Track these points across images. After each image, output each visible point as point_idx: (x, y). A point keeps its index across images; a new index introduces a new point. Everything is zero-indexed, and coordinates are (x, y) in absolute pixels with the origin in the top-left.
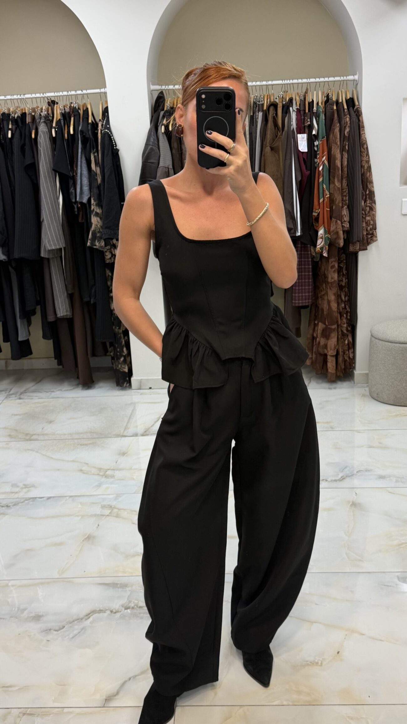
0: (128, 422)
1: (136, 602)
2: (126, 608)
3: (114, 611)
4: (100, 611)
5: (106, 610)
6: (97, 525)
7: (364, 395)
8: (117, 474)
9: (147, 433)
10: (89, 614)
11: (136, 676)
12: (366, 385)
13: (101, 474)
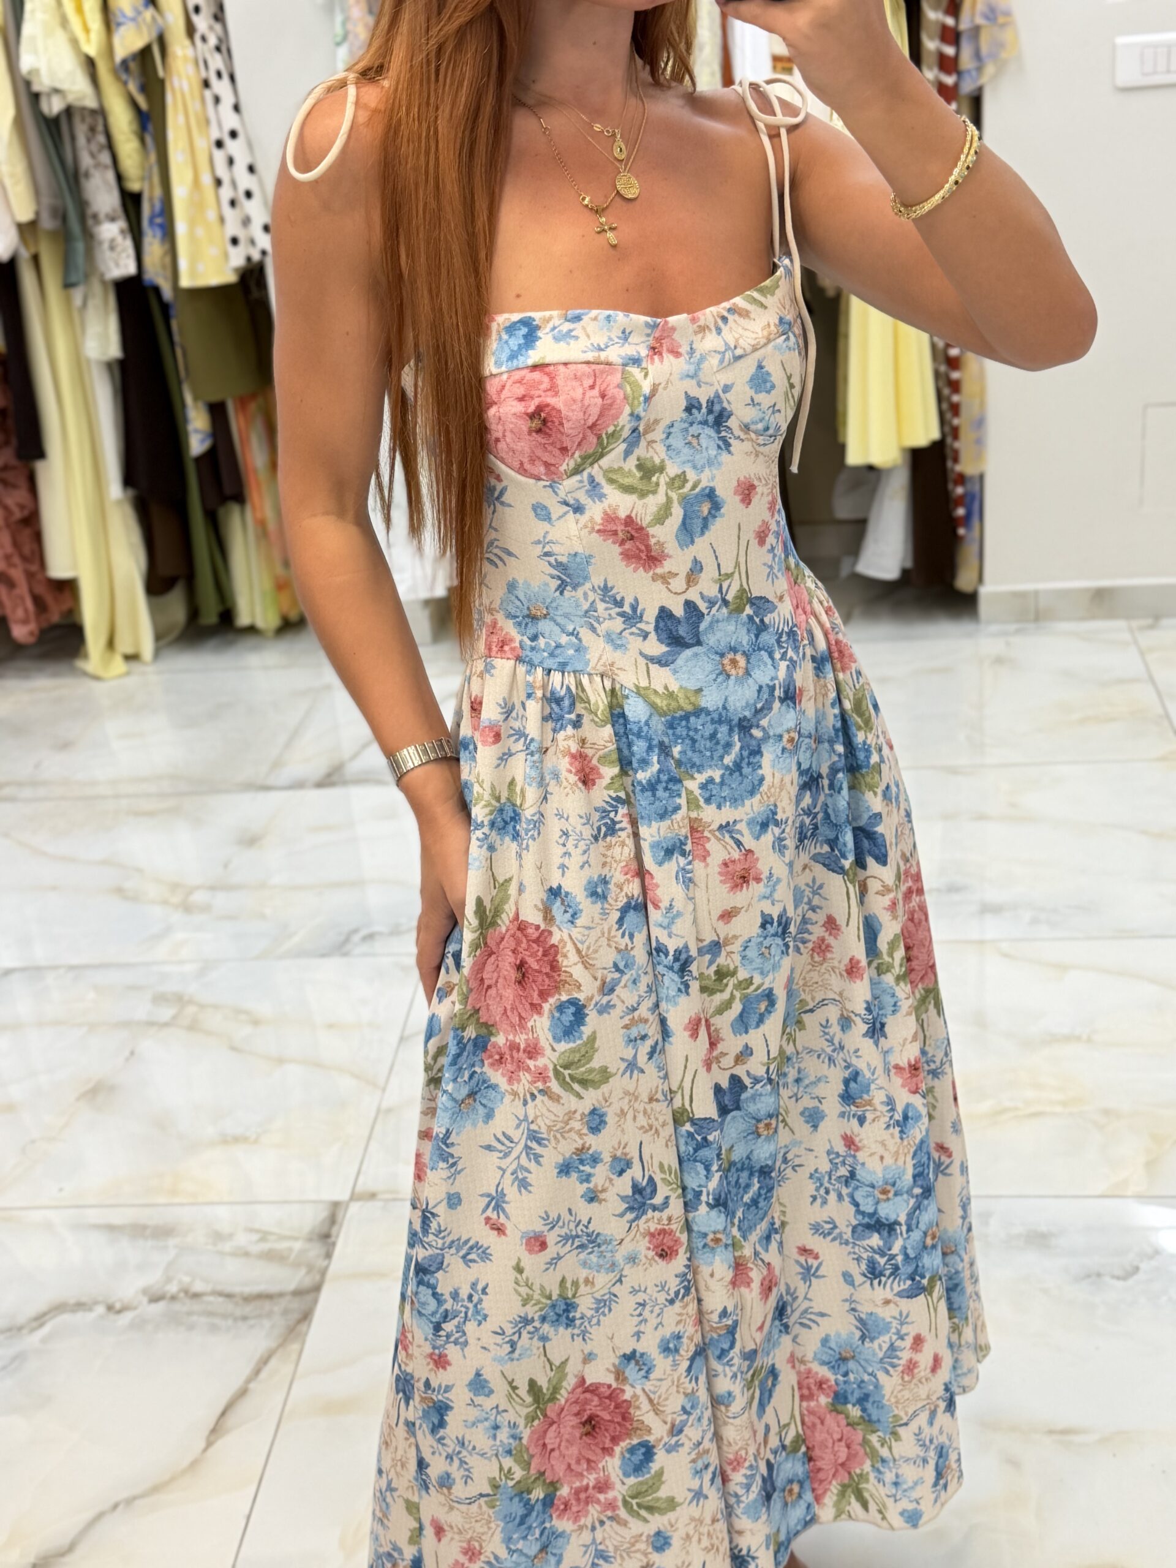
0: (288, 745)
1: (186, 1279)
2: (155, 1299)
3: (118, 1306)
4: (80, 1306)
5: (96, 1303)
6: (127, 1053)
7: (999, 661)
8: (221, 900)
9: (335, 778)
10: (45, 1314)
11: (134, 1498)
12: (1012, 627)
13: (175, 899)
